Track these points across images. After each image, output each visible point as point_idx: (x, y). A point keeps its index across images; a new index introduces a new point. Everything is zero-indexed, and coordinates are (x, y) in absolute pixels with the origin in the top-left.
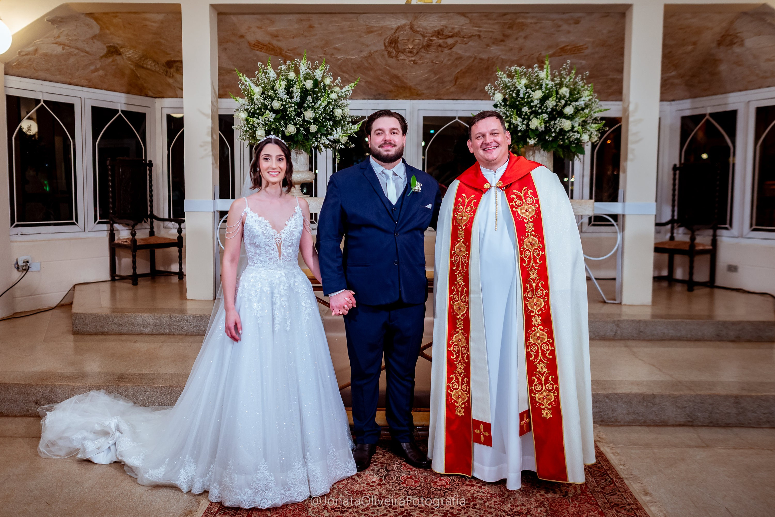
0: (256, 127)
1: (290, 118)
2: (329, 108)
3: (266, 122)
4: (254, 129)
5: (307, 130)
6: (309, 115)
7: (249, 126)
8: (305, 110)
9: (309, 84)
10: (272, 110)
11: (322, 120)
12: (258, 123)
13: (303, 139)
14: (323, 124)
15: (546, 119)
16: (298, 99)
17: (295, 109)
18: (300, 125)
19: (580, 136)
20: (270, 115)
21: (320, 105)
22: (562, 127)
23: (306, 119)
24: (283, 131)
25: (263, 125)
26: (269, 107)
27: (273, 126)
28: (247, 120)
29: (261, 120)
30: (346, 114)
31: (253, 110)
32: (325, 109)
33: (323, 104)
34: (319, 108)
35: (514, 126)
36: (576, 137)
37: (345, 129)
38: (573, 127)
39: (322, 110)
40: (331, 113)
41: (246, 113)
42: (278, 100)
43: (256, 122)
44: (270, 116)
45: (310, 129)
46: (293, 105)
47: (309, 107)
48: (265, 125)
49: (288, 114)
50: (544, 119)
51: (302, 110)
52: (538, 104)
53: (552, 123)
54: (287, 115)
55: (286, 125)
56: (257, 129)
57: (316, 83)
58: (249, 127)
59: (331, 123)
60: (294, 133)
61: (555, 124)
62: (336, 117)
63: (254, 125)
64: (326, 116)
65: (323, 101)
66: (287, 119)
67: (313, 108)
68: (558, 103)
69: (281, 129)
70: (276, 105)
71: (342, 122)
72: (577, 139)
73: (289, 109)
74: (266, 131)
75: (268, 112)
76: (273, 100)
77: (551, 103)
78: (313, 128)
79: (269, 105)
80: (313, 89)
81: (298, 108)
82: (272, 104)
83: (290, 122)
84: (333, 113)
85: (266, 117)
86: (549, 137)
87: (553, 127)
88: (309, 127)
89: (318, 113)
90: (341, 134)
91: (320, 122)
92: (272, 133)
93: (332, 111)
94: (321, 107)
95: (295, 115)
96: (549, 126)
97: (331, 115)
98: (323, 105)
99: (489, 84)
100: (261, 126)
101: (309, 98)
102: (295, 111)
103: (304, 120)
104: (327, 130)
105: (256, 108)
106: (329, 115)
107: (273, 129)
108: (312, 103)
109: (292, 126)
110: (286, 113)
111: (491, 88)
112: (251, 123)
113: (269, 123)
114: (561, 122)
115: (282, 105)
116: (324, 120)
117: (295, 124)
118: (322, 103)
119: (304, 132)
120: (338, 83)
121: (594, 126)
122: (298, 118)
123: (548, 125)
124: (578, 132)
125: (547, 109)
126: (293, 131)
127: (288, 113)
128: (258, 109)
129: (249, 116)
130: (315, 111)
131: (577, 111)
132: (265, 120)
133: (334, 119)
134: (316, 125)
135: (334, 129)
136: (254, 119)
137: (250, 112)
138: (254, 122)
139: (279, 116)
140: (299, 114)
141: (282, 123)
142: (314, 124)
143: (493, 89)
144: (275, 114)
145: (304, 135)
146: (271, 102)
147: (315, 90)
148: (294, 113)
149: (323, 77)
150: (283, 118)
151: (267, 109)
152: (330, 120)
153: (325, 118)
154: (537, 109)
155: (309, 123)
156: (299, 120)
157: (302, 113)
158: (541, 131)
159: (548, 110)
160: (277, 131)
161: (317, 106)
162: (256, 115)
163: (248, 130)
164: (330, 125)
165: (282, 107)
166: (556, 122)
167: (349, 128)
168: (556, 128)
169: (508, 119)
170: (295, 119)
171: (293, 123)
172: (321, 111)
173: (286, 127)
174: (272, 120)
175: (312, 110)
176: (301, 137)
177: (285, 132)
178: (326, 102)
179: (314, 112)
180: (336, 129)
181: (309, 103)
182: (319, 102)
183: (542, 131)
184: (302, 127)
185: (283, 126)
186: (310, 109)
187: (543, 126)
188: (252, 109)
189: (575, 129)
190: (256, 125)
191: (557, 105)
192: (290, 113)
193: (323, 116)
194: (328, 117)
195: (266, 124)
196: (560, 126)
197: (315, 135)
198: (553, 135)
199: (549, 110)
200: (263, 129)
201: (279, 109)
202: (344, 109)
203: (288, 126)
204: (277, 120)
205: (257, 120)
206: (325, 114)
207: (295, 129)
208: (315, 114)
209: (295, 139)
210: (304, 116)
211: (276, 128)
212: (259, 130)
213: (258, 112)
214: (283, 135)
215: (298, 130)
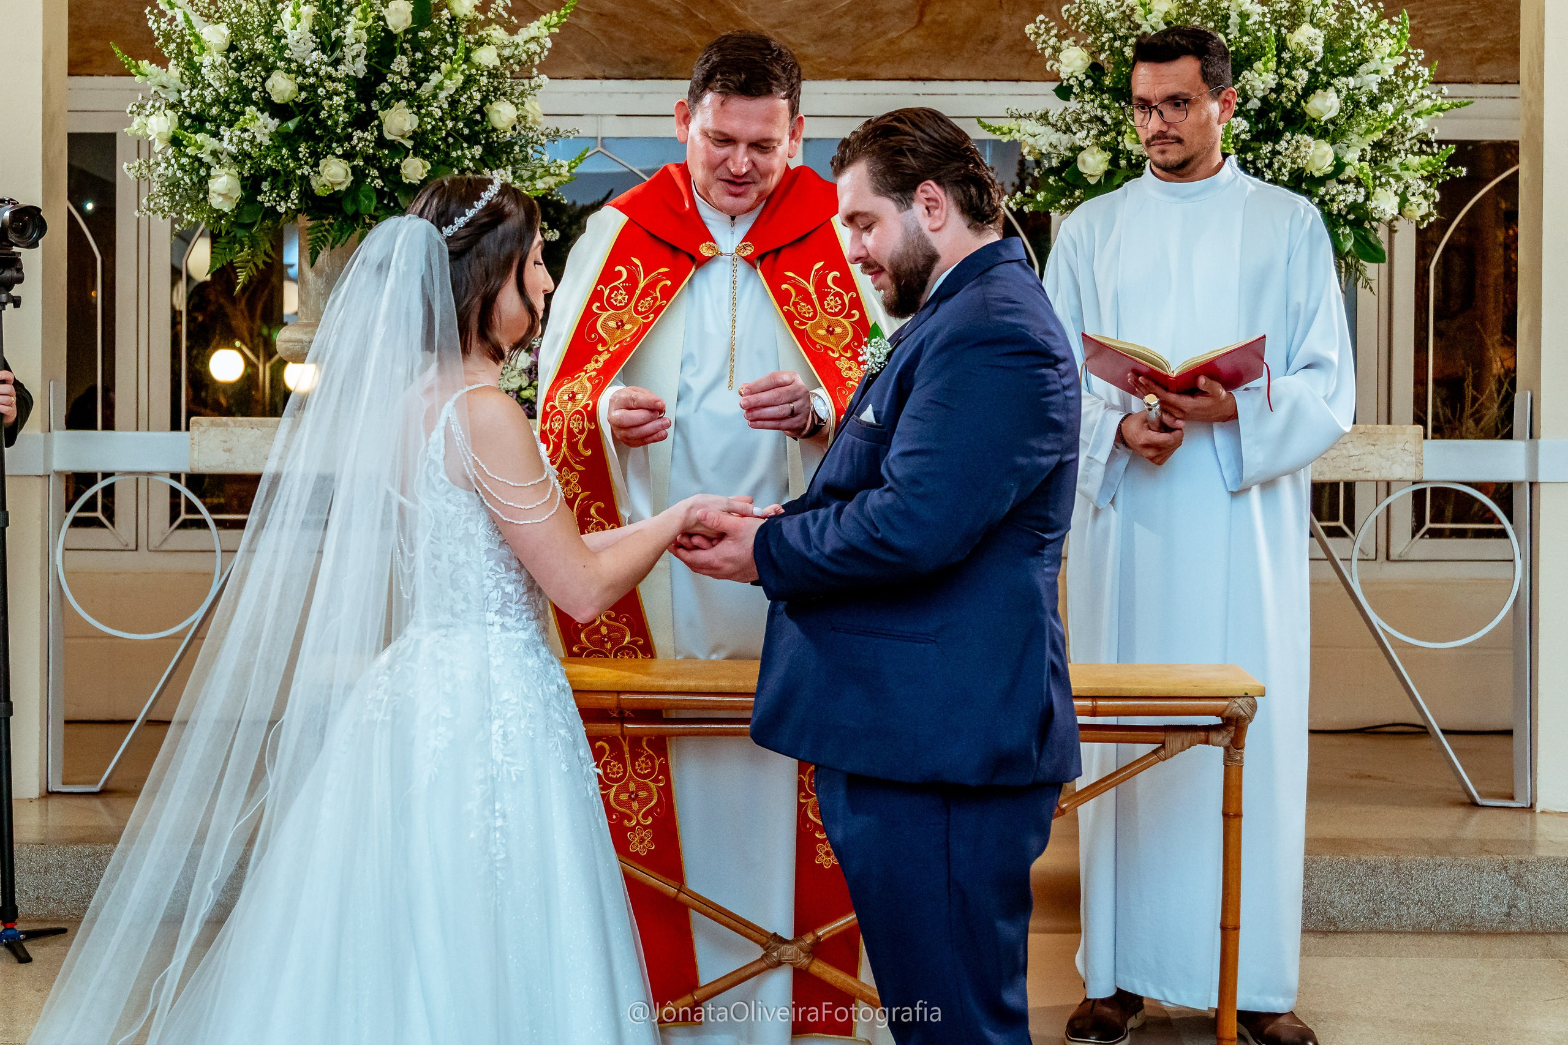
0: (209, 167)
1: (330, 134)
2: (470, 98)
3: (246, 146)
4: (203, 172)
5: (392, 174)
6: (399, 121)
7: (184, 161)
8: (386, 106)
9: (399, 14)
10: (269, 106)
11: (445, 139)
12: (214, 154)
13: (376, 209)
14: (448, 155)
15: (1243, 136)
16: (359, 68)
17: (349, 101)
18: (369, 160)
19: (1367, 197)
20: (259, 123)
21: (437, 87)
22: (1301, 163)
23: (389, 137)
24: (305, 178)
25: (234, 158)
26: (255, 95)
27: (269, 162)
28: (175, 141)
29: (229, 140)
30: (530, 119)
31: (198, 105)
32: (454, 102)
33: (447, 83)
34: (435, 96)
35: (1129, 160)
36: (1350, 199)
37: (526, 174)
38: (1339, 166)
39: (446, 106)
40: (478, 117)
41: (173, 116)
42: (289, 70)
43: (208, 148)
44: (261, 125)
45: (403, 171)
46: (341, 87)
47: (398, 95)
48: (239, 159)
49: (324, 121)
50: (1237, 136)
51: (375, 105)
53: (1266, 148)
54: (321, 123)
55: (316, 157)
56: (213, 172)
57: (424, 9)
58: (182, 167)
59: (478, 151)
60: (343, 188)
61: (1275, 153)
62: (494, 130)
63: (200, 160)
64: (461, 125)
65: (448, 75)
66: (319, 139)
67: (410, 97)
68: (1286, 81)
69: (299, 172)
70: (282, 86)
71: (517, 148)
72: (1353, 207)
73: (325, 102)
74: (243, 179)
75: (251, 110)
76: (269, 69)
77: (1259, 82)
78: (414, 169)
79: (255, 88)
80: (413, 30)
81: (359, 99)
82: (268, 84)
83: (330, 147)
84: (484, 115)
85: (246, 130)
87: (1269, 166)
88: (398, 166)
89: (430, 114)
91: (436, 148)
92: (265, 186)
93: (479, 110)
94: (442, 95)
95: (346, 125)
96: (1253, 162)
97: (477, 123)
98: (449, 88)
99: (1041, 17)
100: (225, 159)
101: (400, 64)
102: (347, 108)
103: (381, 142)
105: (208, 100)
106: (470, 122)
107: (273, 173)
108: (409, 80)
109: (336, 160)
110: (316, 114)
111: (1047, 30)
112: (190, 151)
113: (255, 152)
114: (1297, 148)
115: (302, 87)
116: (451, 140)
117: (348, 156)
118: (444, 81)
119: (379, 183)
120: (500, 10)
121: (1414, 161)
122: (358, 134)
123: (1250, 157)
124: (1358, 183)
125: (1246, 99)
126: (340, 180)
127: (323, 114)
128: (217, 100)
129: (181, 126)
130: (420, 107)
131: (1353, 105)
132: (241, 141)
133: (486, 139)
134: (425, 157)
136: (200, 137)
137: (188, 115)
138: (201, 147)
139: (291, 125)
140: (362, 121)
141: (303, 149)
142: (415, 155)
143: (1053, 31)
144: (277, 121)
145: (380, 193)
146: (265, 79)
147: (420, 33)
148: (344, 117)
150: (304, 133)
151: (247, 101)
152: (472, 140)
153: (455, 133)
155: (396, 148)
156: (361, 139)
157: (373, 115)
159: (1249, 106)
160: (283, 180)
161: (426, 89)
162: (208, 126)
163: (179, 174)
164: (473, 159)
165: (304, 95)
166: (1277, 147)
167: (540, 171)
168: (1280, 169)
169: (1108, 138)
170: (349, 137)
171: (339, 151)
172: (440, 107)
173: (316, 164)
174: (267, 142)
175: (410, 106)
176: (371, 200)
177: (313, 183)
178: (459, 79)
179: (417, 113)
181: (397, 79)
182: (435, 78)
184: (374, 166)
185: (306, 163)
186: (403, 103)
188: (192, 103)
189: (1349, 172)
190: (207, 158)
191: (1280, 88)
192: (330, 116)
193: (450, 124)
194: (466, 131)
195: (249, 156)
196: (1294, 162)
199: (1254, 104)
200: (233, 171)
201: (293, 101)
202: (523, 104)
203: (322, 162)
204: (283, 139)
205: (212, 143)
206: (455, 119)
207: (350, 171)
208: (421, 120)
209: (350, 208)
210: (380, 127)
211: (279, 168)
212: (220, 176)
213: (215, 111)
214: (307, 193)
215: (359, 175)
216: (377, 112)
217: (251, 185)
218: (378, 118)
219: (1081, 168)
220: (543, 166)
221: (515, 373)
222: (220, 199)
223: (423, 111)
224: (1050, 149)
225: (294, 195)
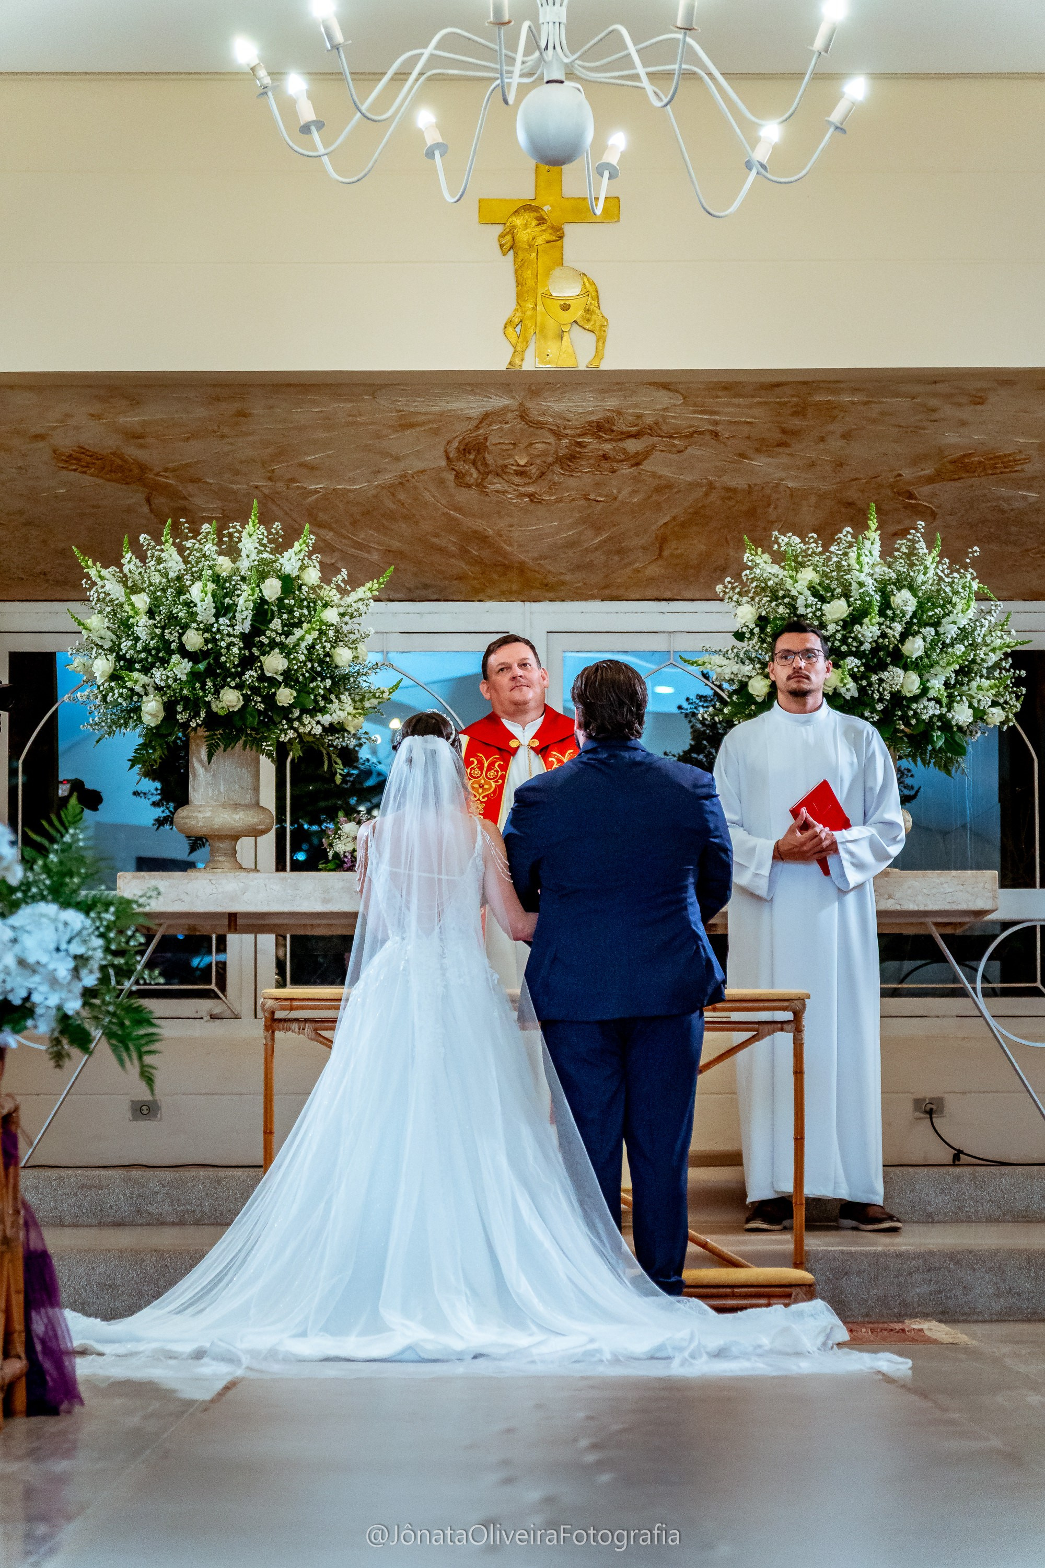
0: (141, 696)
1: (227, 674)
2: (322, 646)
3: (170, 682)
4: (137, 699)
5: (270, 700)
6: (275, 663)
8: (265, 652)
9: (272, 589)
10: (183, 652)
11: (305, 675)
12: (144, 686)
13: (258, 723)
14: (306, 685)
16: (247, 628)
17: (240, 649)
18: (253, 689)
21: (299, 640)
22: (895, 688)
23: (268, 674)
24: (208, 704)
25: (160, 688)
26: (174, 646)
27: (184, 691)
28: (114, 677)
29: (157, 677)
30: (361, 657)
32: (311, 650)
33: (307, 636)
34: (298, 646)
36: (931, 712)
37: (359, 697)
38: (926, 689)
39: (306, 652)
40: (327, 659)
41: (112, 657)
42: (197, 629)
43: (141, 683)
44: (181, 667)
45: (277, 698)
46: (236, 641)
47: (273, 644)
48: (163, 689)
49: (224, 663)
50: (855, 669)
51: (256, 652)
52: (837, 631)
53: (876, 678)
54: (222, 665)
55: (217, 688)
56: (143, 699)
57: (289, 584)
58: (121, 695)
59: (328, 682)
60: (236, 709)
61: (879, 680)
62: (337, 667)
63: (135, 691)
64: (316, 665)
65: (308, 632)
66: (218, 675)
67: (282, 646)
68: (888, 631)
69: (205, 699)
70: (194, 640)
71: (352, 679)
72: (940, 717)
73: (224, 651)
74: (164, 704)
75: (174, 657)
76: (185, 627)
77: (869, 631)
78: (285, 696)
79: (174, 641)
80: (280, 600)
81: (244, 648)
82: (184, 638)
83: (227, 681)
84: (331, 657)
85: (171, 670)
86: (872, 713)
88: (275, 694)
89: (295, 658)
90: (350, 709)
91: (297, 681)
92: (179, 708)
93: (328, 654)
94: (303, 645)
95: (238, 666)
96: (866, 687)
97: (326, 663)
98: (309, 639)
99: (728, 579)
100: (150, 689)
101: (276, 624)
102: (239, 655)
103: (262, 678)
104: (316, 702)
105: (139, 649)
106: (321, 662)
107: (185, 699)
108: (281, 634)
109: (231, 690)
110: (217, 658)
111: (733, 588)
112: (126, 684)
113: (175, 685)
114: (896, 677)
115: (207, 641)
116: (310, 675)
117: (239, 687)
118: (305, 635)
119: (261, 706)
120: (340, 582)
122: (247, 672)
123: (864, 683)
124: (938, 701)
125: (861, 643)
126: (234, 703)
127: (223, 659)
128: (146, 649)
129: (119, 666)
130: (289, 653)
132: (167, 677)
133: (333, 673)
134: (291, 687)
135: (333, 697)
136: (136, 675)
137: (122, 657)
138: (136, 682)
139: (201, 667)
140: (250, 663)
141: (209, 684)
142: (286, 686)
143: (737, 590)
144: (191, 664)
145: (261, 712)
146: (181, 635)
147: (286, 601)
148: (235, 660)
149: (303, 568)
150: (209, 671)
151: (171, 650)
152: (324, 675)
153: (312, 671)
154: (837, 644)
155: (272, 682)
156: (250, 676)
157: (257, 659)
158: (848, 698)
159: (862, 648)
160: (194, 704)
161: (291, 640)
162: (137, 666)
163: (120, 700)
164: (324, 689)
165: (210, 646)
166: (883, 677)
168: (882, 692)
170: (241, 675)
171: (233, 684)
172: (302, 653)
173: (217, 693)
174: (184, 678)
175: (281, 652)
176: (254, 717)
177: (216, 706)
178: (315, 634)
179: (287, 658)
180: (338, 698)
181: (273, 635)
182: (298, 633)
183: (852, 697)
184: (257, 695)
185: (210, 692)
186: (277, 650)
187: (851, 685)
189: (933, 693)
190: (138, 688)
191: (884, 635)
192: (228, 661)
193: (308, 665)
194: (320, 669)
195: (169, 687)
196: (892, 686)
197: (286, 712)
198: (880, 707)
199: (865, 647)
200: (158, 698)
201: (200, 650)
202: (356, 648)
203: (222, 692)
204: (194, 676)
205: (143, 679)
206: (311, 661)
207: (241, 698)
208: (290, 661)
209: (239, 723)
210: (261, 668)
211: (191, 696)
212: (149, 702)
213: (143, 655)
214: (210, 713)
215: (247, 698)
216: (258, 657)
217: (169, 708)
218: (260, 661)
219: (750, 690)
220: (370, 692)
221: (349, 839)
222: (150, 717)
223: (292, 656)
224: (732, 676)
225: (203, 715)
